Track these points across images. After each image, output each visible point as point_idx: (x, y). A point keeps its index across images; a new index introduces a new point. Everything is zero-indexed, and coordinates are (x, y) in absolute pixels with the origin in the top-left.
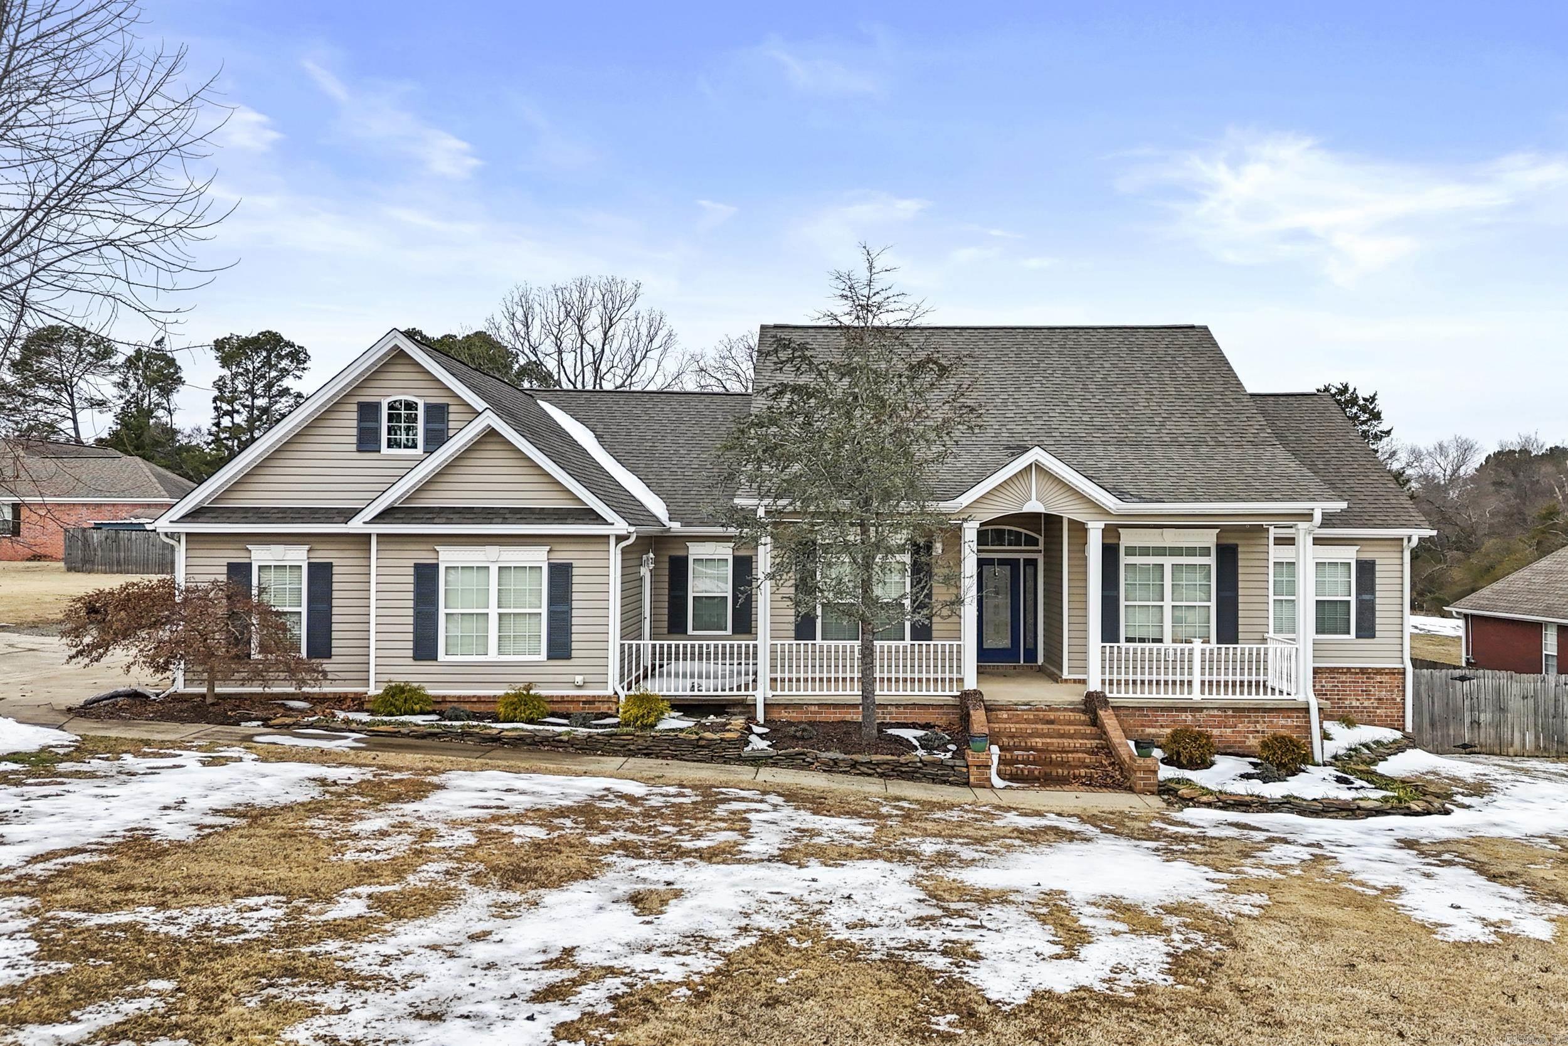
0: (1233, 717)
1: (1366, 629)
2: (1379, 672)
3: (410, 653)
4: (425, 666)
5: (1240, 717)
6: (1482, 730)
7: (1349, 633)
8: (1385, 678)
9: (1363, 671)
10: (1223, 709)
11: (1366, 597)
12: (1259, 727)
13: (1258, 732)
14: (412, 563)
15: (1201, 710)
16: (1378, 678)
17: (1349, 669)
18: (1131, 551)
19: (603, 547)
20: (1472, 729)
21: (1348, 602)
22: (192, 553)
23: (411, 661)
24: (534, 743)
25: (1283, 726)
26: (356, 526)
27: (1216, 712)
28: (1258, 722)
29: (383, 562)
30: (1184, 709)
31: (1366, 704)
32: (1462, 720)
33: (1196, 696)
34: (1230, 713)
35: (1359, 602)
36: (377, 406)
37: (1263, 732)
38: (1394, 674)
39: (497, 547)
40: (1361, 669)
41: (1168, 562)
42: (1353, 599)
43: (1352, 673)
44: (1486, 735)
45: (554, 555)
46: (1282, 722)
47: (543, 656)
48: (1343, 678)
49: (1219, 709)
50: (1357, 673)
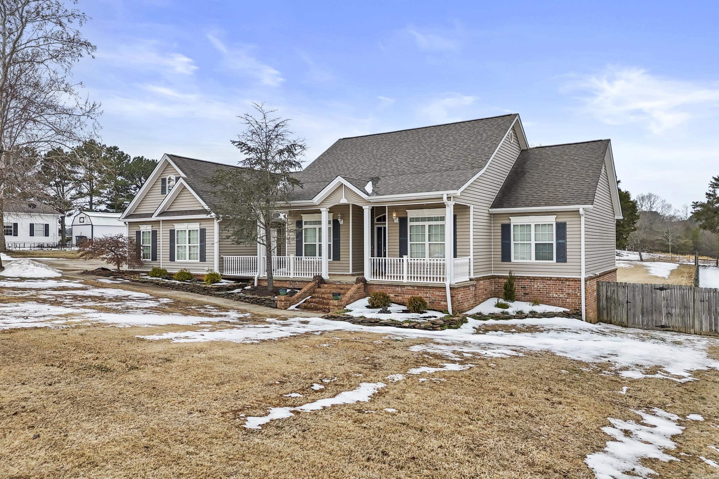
0: (417, 290)
1: (562, 257)
2: (567, 280)
3: (169, 259)
4: (172, 263)
5: (420, 290)
6: (674, 318)
7: (552, 260)
8: (572, 283)
9: (558, 279)
10: (413, 286)
11: (561, 241)
12: (428, 295)
13: (427, 297)
14: (169, 229)
15: (404, 286)
16: (568, 283)
17: (551, 278)
18: (412, 220)
19: (212, 222)
20: (668, 318)
21: (552, 244)
22: (130, 228)
23: (169, 261)
24: (166, 286)
25: (438, 295)
26: (154, 218)
27: (410, 288)
28: (427, 293)
29: (164, 229)
30: (398, 286)
31: (561, 296)
32: (660, 312)
33: (405, 280)
34: (416, 288)
35: (558, 244)
36: (165, 179)
37: (430, 298)
38: (576, 281)
39: (186, 224)
40: (557, 278)
41: (427, 224)
42: (554, 242)
43: (553, 280)
44: (676, 321)
45: (201, 226)
46: (438, 293)
47: (199, 261)
48: (549, 282)
49: (411, 286)
50: (556, 280)
